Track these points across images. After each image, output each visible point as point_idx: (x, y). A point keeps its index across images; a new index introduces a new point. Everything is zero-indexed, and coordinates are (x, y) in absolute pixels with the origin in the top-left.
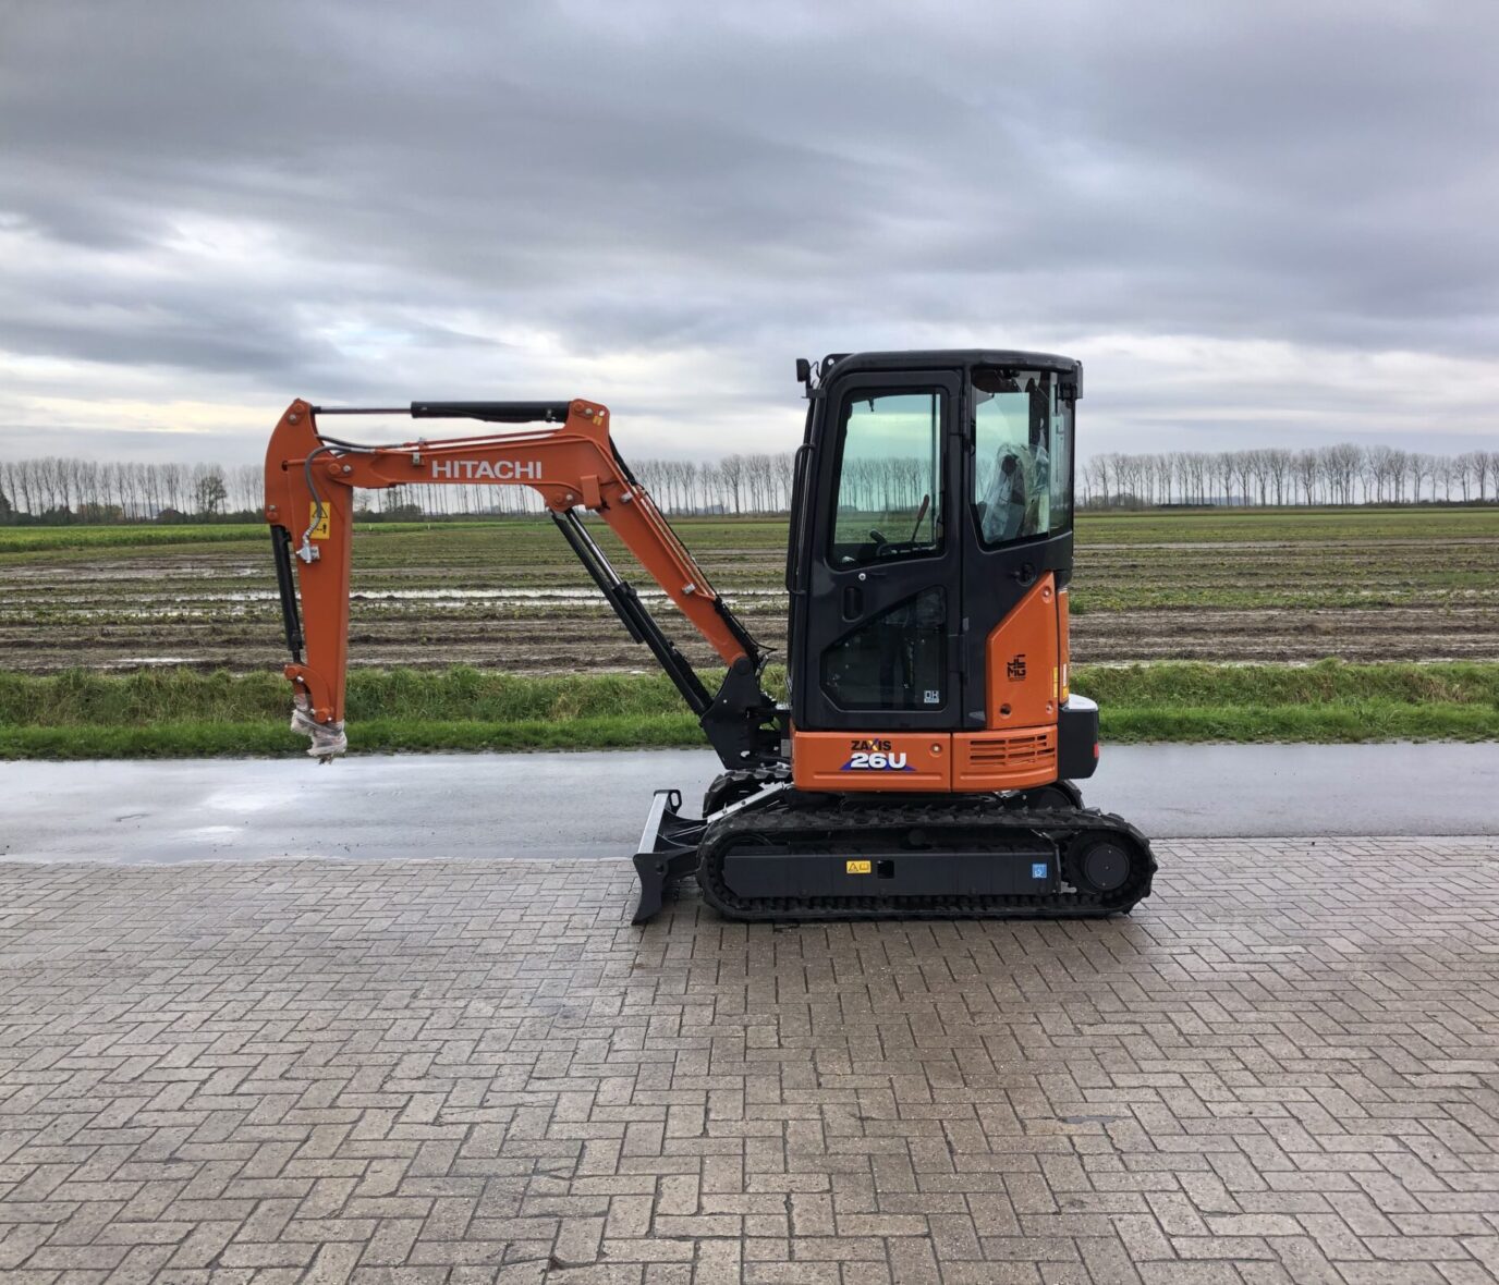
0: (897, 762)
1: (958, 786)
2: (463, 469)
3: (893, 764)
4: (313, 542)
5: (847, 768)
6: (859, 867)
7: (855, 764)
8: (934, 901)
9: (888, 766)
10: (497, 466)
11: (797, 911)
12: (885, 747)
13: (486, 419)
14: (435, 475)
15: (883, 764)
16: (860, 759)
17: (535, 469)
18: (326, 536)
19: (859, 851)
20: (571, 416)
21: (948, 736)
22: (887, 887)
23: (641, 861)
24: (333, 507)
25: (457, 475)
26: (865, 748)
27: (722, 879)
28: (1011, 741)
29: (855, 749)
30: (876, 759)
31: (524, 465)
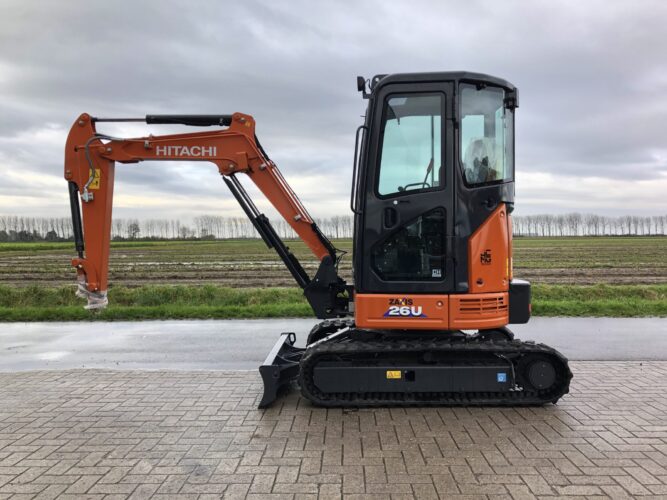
0: (416, 312)
1: (452, 326)
2: (173, 150)
3: (414, 313)
4: (89, 191)
5: (387, 315)
6: (395, 374)
7: (391, 313)
8: (438, 395)
9: (411, 315)
10: (192, 149)
11: (357, 401)
12: (409, 303)
13: (187, 124)
14: (158, 154)
15: (408, 313)
16: (394, 310)
17: (213, 151)
18: (97, 187)
19: (393, 364)
20: (233, 122)
21: (446, 296)
22: (411, 387)
23: (264, 370)
24: (102, 172)
25: (170, 154)
26: (397, 303)
27: (312, 381)
28: (484, 300)
29: (391, 304)
30: (403, 310)
31: (207, 148)
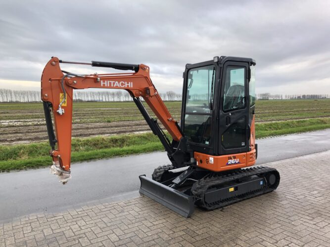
0: (237, 161)
1: (248, 165)
2: (110, 83)
4: (62, 107)
5: (227, 164)
6: (232, 189)
7: (229, 163)
9: (235, 163)
10: (120, 83)
12: (235, 158)
14: (102, 85)
16: (230, 162)
17: (131, 84)
19: (230, 186)
20: (140, 69)
21: (246, 153)
24: (68, 95)
25: (108, 85)
26: (230, 158)
29: (229, 159)
30: (233, 161)
31: (128, 83)
